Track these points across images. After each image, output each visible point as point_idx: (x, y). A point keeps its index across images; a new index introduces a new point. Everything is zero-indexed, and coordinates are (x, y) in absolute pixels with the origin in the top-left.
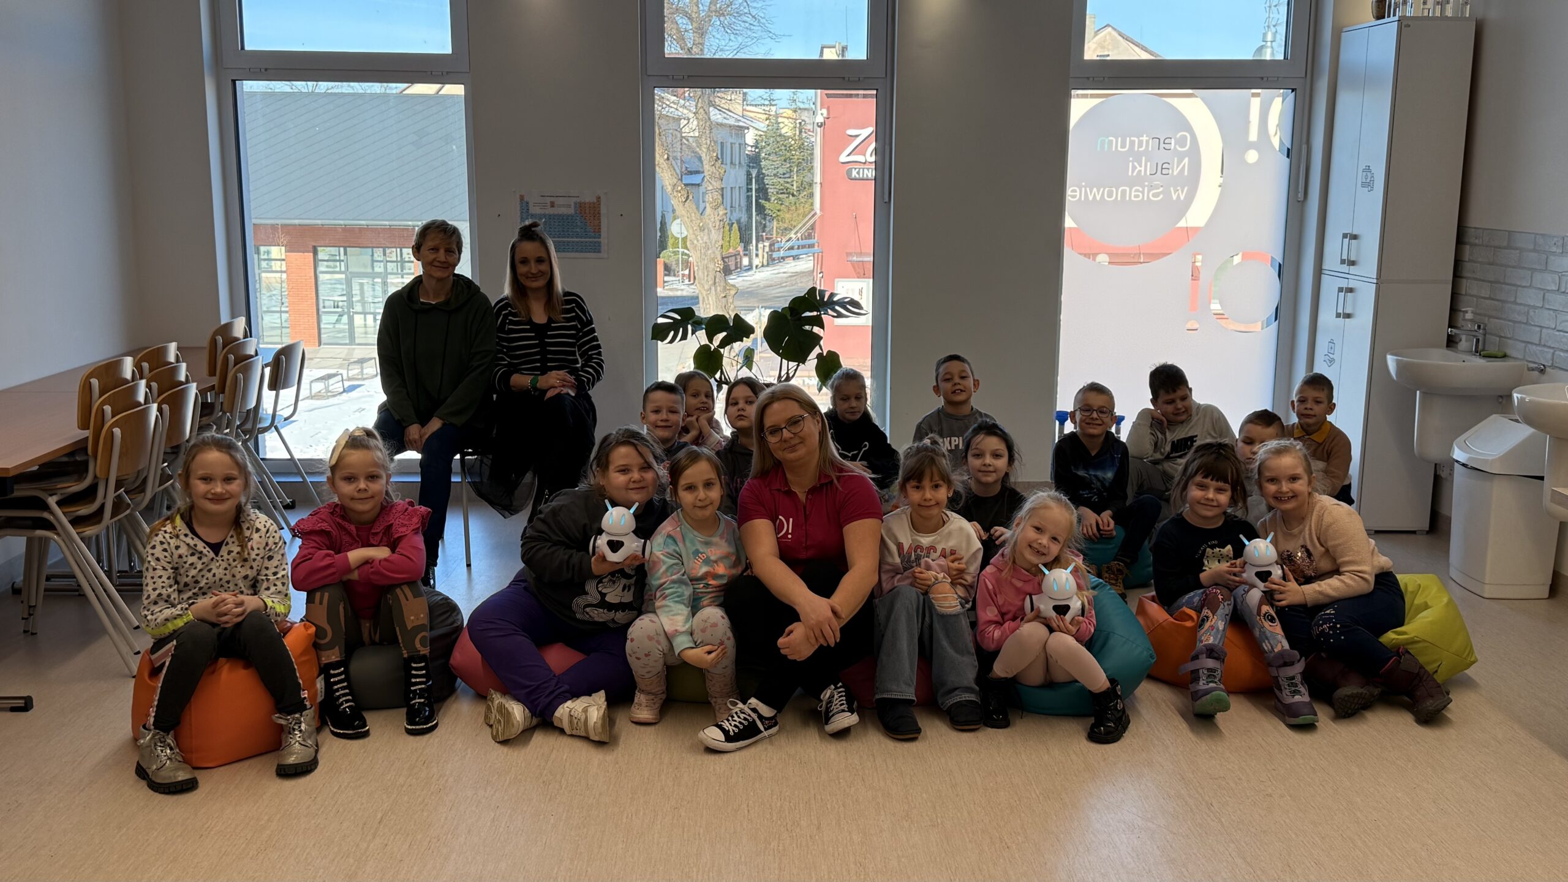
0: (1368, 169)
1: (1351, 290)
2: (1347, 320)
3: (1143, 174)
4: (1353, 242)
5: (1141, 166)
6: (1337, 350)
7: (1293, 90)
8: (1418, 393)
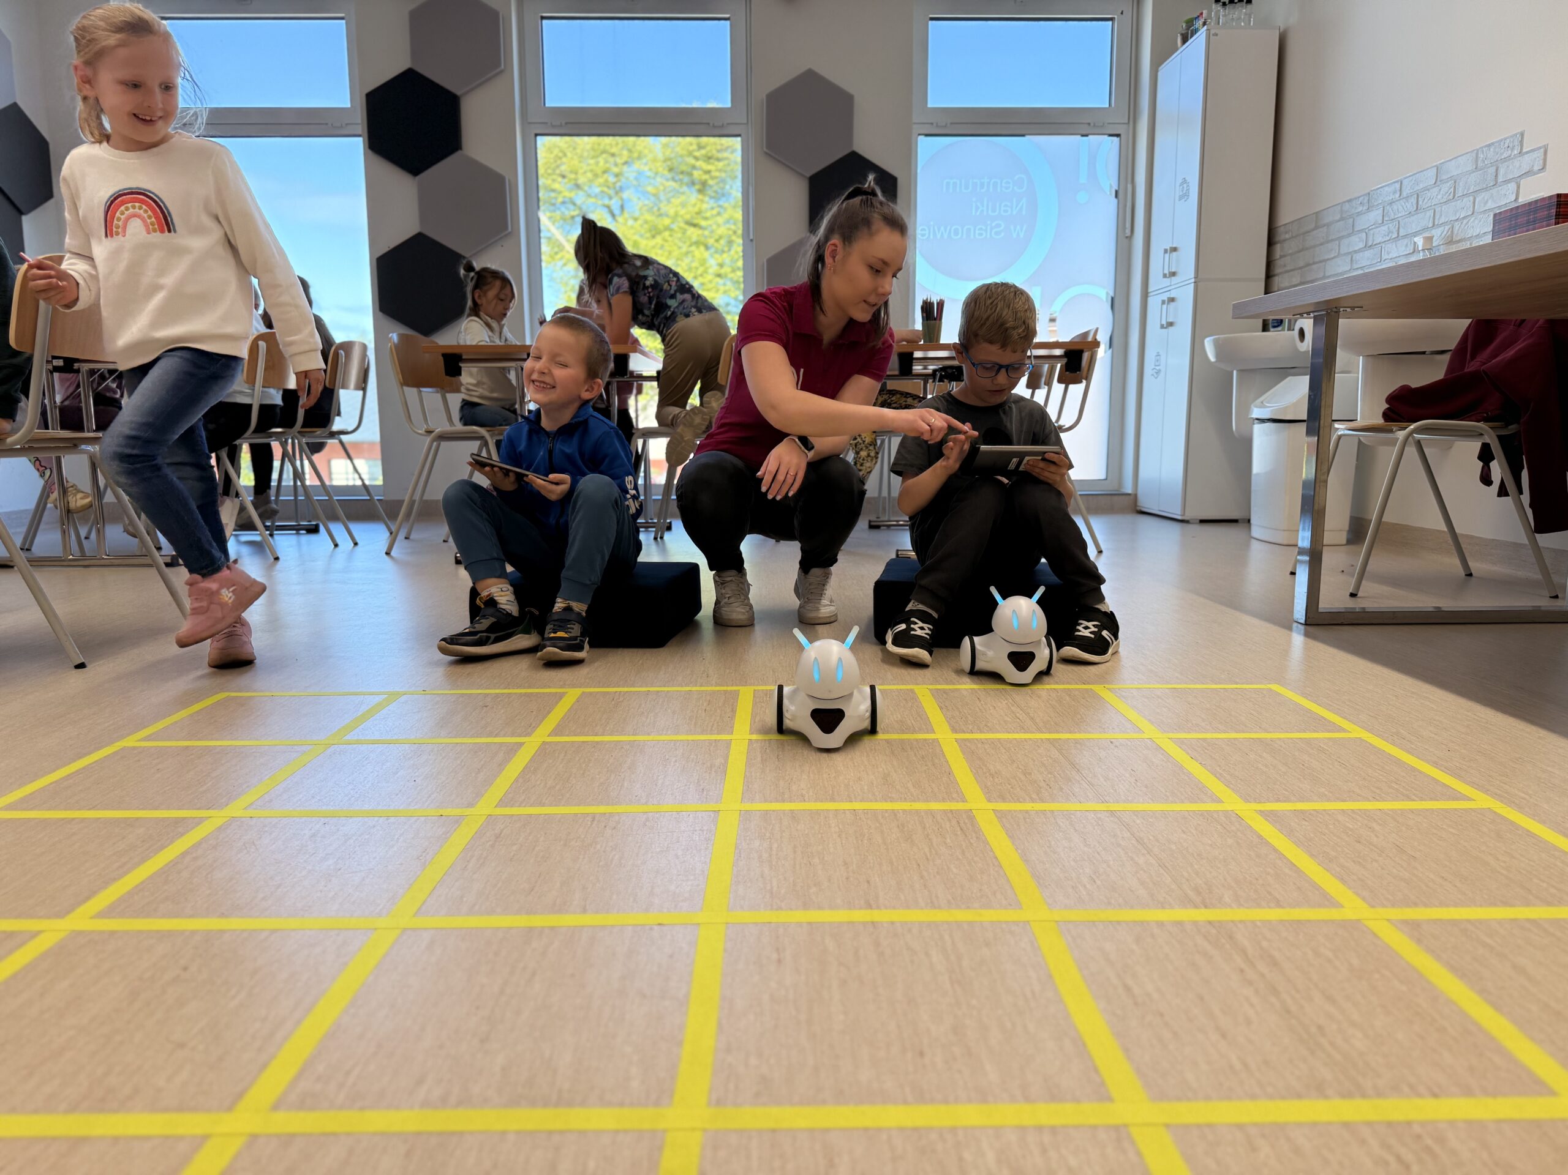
0: (1185, 181)
1: (1172, 300)
2: (1171, 329)
3: (985, 213)
4: (1174, 254)
5: (983, 206)
6: (1163, 358)
7: (1118, 135)
8: (1235, 372)
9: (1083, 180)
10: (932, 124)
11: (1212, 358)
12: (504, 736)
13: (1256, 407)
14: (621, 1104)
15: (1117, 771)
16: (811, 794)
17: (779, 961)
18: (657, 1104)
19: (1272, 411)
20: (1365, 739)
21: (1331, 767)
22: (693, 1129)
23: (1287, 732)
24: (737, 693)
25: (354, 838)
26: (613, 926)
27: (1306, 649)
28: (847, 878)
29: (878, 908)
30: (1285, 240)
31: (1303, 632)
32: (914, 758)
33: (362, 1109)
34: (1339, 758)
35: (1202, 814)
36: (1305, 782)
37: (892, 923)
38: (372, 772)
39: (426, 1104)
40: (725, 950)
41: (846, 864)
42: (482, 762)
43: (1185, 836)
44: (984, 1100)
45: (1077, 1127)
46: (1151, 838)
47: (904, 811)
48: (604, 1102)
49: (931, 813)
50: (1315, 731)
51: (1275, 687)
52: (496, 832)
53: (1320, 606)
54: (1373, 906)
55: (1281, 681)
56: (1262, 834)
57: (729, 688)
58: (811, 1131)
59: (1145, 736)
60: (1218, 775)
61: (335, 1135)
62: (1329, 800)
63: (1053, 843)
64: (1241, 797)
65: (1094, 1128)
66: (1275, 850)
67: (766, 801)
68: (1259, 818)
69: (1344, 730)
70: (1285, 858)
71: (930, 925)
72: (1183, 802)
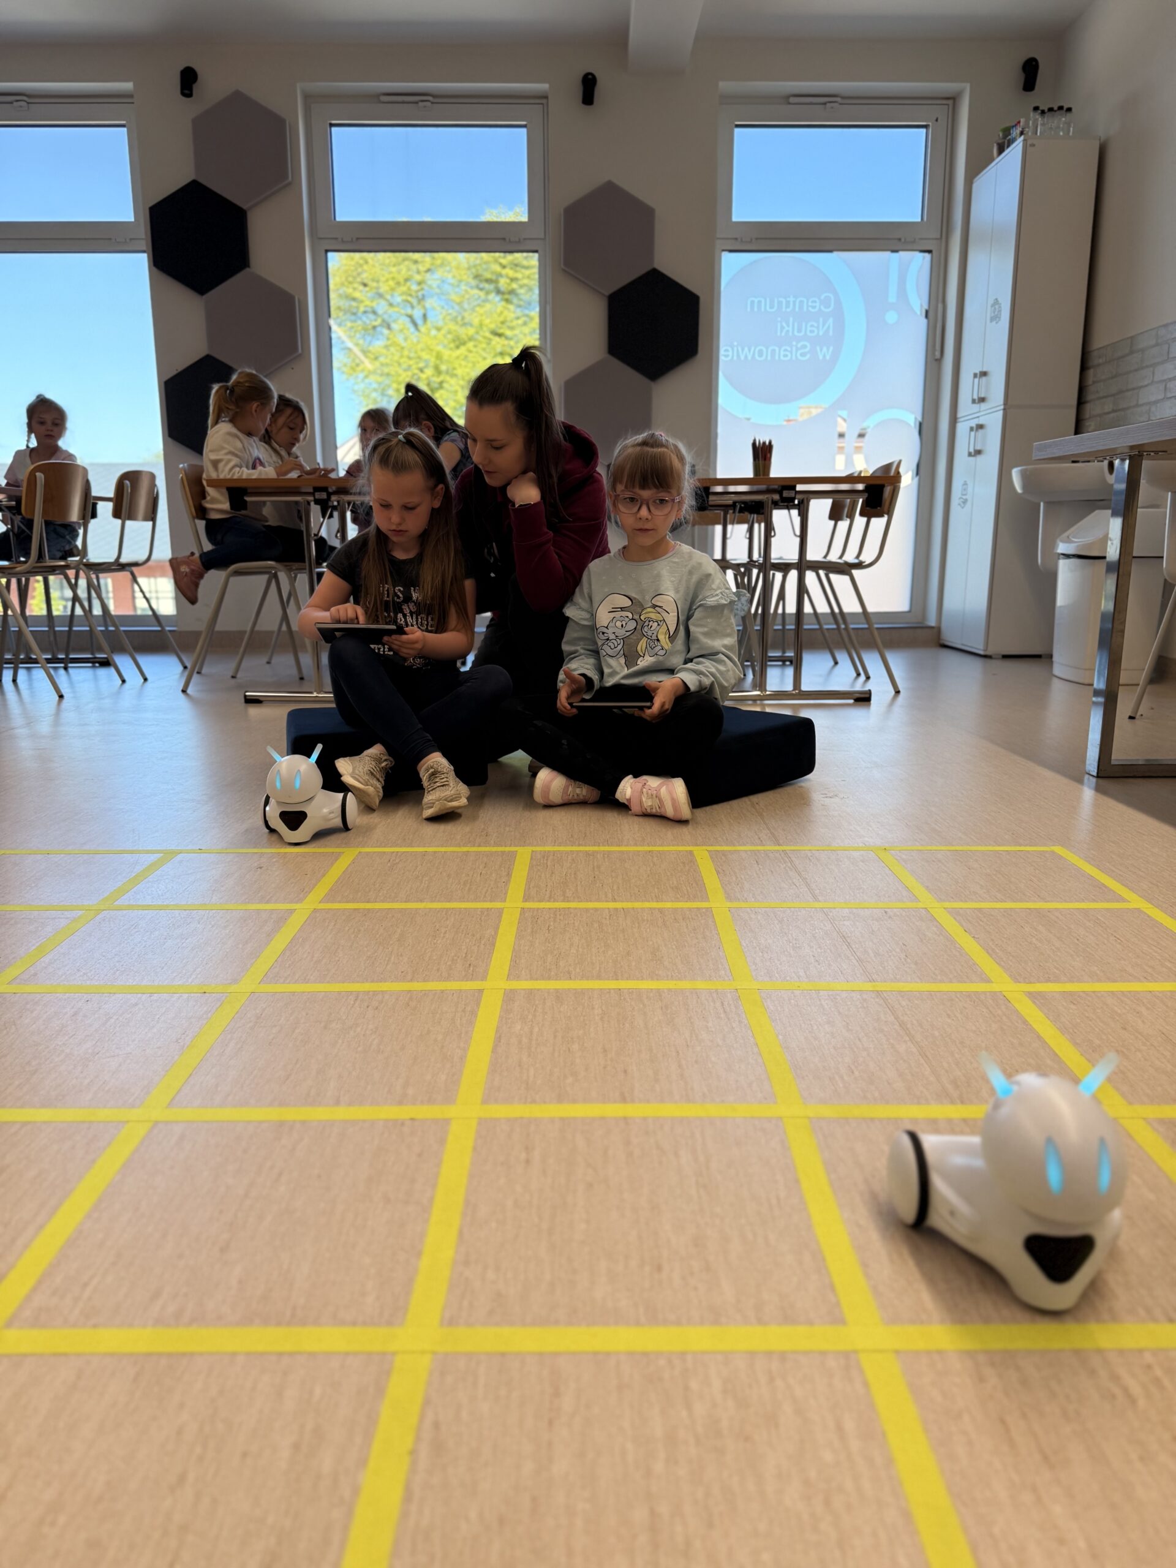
0: (996, 302)
1: (980, 427)
2: (979, 458)
3: (791, 334)
4: (984, 379)
5: (788, 326)
6: (970, 490)
7: (929, 252)
8: (1042, 504)
9: (892, 299)
10: (736, 239)
11: (1019, 490)
12: (276, 902)
13: (1063, 542)
14: (354, 1324)
15: (888, 946)
16: (578, 970)
17: (528, 1162)
18: (390, 1323)
19: (1078, 546)
20: (1145, 910)
21: (1106, 942)
22: (423, 1352)
23: (1066, 901)
24: (514, 854)
25: (115, 1017)
26: (364, 1121)
27: (1096, 805)
28: (605, 1068)
29: (633, 1101)
30: (1099, 365)
31: (1093, 785)
32: (686, 930)
33: (95, 1326)
34: (1115, 931)
35: (969, 995)
36: (1078, 959)
37: (645, 1119)
38: (140, 942)
39: (159, 1322)
40: (475, 1149)
41: (605, 1051)
42: (251, 932)
43: (949, 1021)
44: (716, 1322)
45: (806, 1353)
46: (915, 1022)
47: (669, 990)
48: (338, 1321)
49: (695, 992)
50: (1094, 901)
51: (1058, 849)
52: (258, 1012)
53: (1112, 758)
54: (1130, 1103)
55: (1066, 843)
56: (1028, 1019)
57: (507, 849)
58: (541, 1355)
59: (920, 905)
60: (990, 951)
61: (65, 1355)
62: (1099, 981)
63: (815, 1027)
64: (1010, 976)
65: (823, 1354)
66: (1039, 1037)
67: (531, 979)
68: (1028, 1002)
69: (1124, 900)
70: (1049, 1047)
71: (682, 1120)
72: (951, 982)
